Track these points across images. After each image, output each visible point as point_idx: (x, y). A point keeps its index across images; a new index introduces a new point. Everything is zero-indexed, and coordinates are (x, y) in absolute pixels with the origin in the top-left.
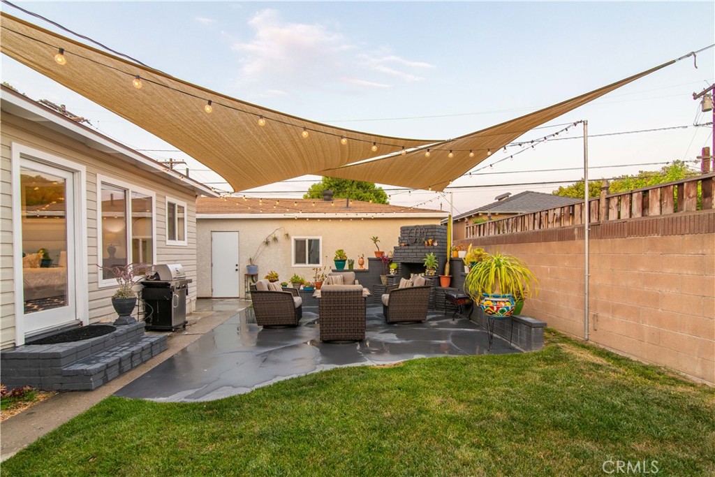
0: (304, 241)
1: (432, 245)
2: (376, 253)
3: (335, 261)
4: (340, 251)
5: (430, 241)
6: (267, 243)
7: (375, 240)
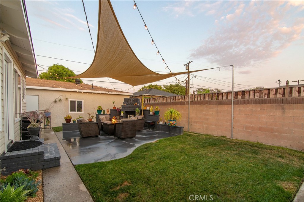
0: (75, 102)
1: (137, 105)
2: (113, 107)
3: (97, 110)
4: (100, 106)
5: (136, 104)
6: (55, 102)
7: (114, 102)
